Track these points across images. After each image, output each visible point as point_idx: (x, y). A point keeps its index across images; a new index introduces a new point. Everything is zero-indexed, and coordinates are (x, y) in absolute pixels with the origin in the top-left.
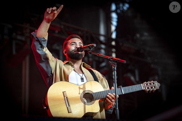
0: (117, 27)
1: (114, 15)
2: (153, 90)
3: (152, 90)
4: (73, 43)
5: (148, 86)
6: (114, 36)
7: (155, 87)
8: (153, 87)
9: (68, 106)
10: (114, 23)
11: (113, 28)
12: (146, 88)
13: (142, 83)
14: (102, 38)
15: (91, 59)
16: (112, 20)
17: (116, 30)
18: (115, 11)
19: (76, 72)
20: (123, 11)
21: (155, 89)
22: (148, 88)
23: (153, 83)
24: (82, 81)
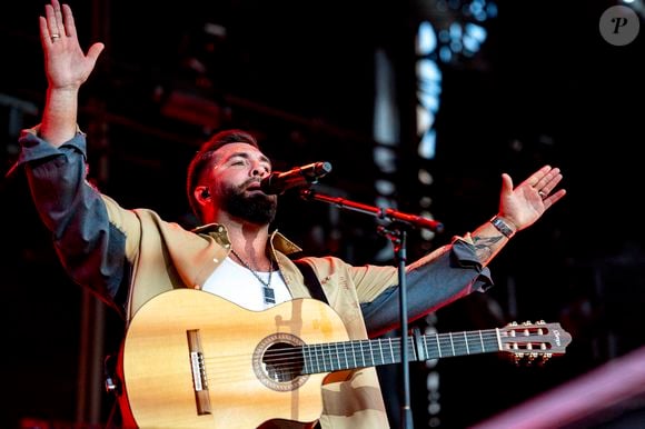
0: (439, 117)
1: (429, 72)
2: (540, 358)
3: (535, 355)
4: (239, 159)
5: (522, 340)
6: (427, 148)
7: (548, 345)
8: (544, 347)
9: (199, 388)
10: (430, 99)
11: (425, 120)
12: (516, 347)
13: (500, 327)
14: (383, 157)
15: (335, 235)
16: (421, 91)
17: (436, 127)
18: (434, 56)
19: (245, 266)
20: (462, 56)
21: (549, 355)
22: (523, 347)
23: (545, 331)
24: (267, 300)
